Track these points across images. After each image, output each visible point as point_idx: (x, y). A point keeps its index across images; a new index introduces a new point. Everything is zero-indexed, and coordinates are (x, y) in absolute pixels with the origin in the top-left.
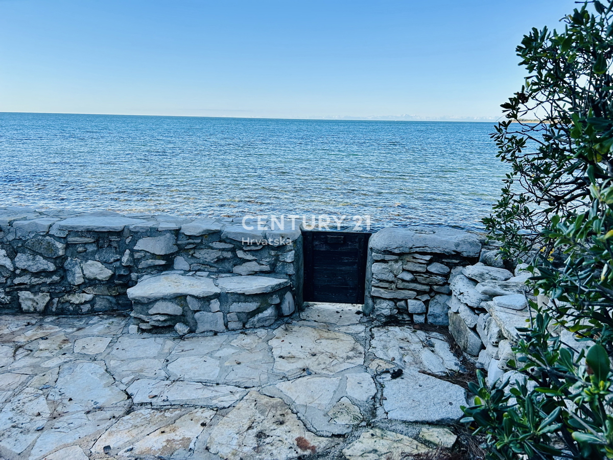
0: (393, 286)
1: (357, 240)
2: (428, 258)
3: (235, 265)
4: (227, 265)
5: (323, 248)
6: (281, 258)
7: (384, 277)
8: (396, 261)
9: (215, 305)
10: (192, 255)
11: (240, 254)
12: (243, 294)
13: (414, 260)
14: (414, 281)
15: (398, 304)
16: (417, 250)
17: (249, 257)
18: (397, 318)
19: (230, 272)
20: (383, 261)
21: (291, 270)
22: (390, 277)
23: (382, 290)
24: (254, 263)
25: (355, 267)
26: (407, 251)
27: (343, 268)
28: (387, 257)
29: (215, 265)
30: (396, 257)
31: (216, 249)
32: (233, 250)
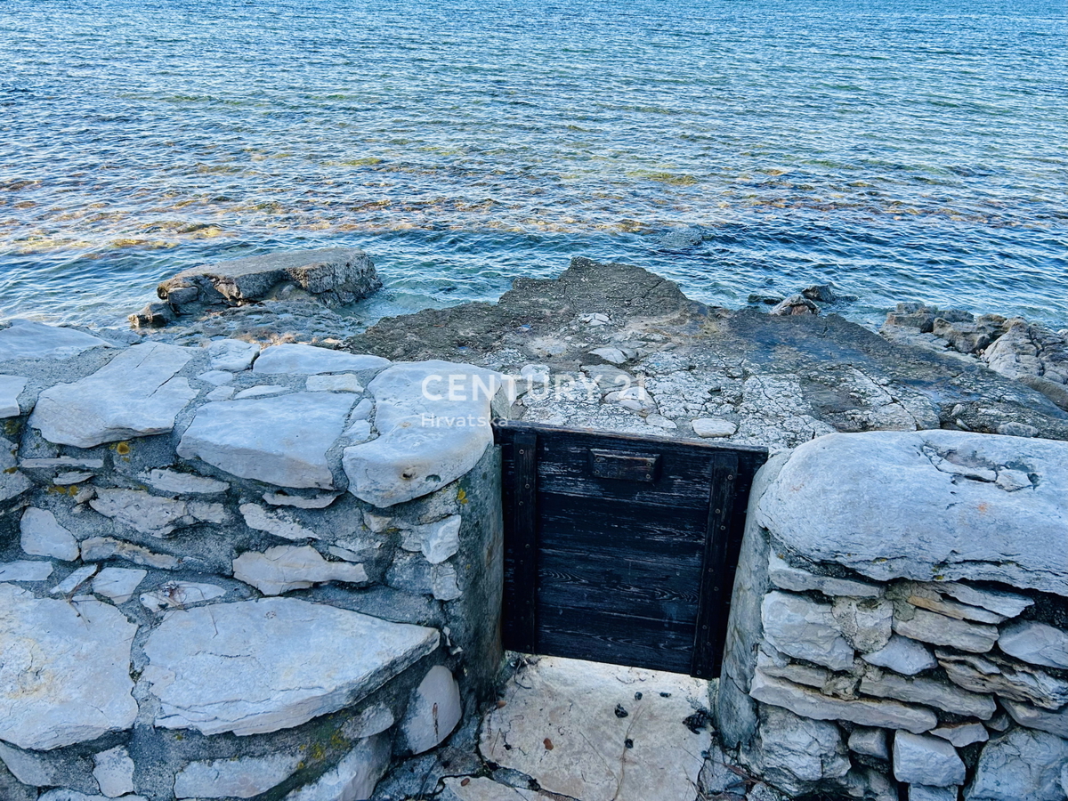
0: (844, 684)
1: (706, 472)
2: (1012, 607)
3: (240, 551)
4: (214, 550)
5: (578, 490)
6: (409, 542)
7: (811, 654)
8: (870, 603)
9: (116, 771)
10: (86, 505)
11: (255, 516)
12: (229, 735)
13: (948, 608)
14: (935, 674)
15: (855, 741)
16: (971, 572)
17: (288, 528)
18: (844, 790)
19: (223, 574)
20: (817, 596)
21: (447, 586)
22: (838, 657)
23: (797, 693)
24: (308, 551)
25: (694, 560)
26: (924, 573)
27: (650, 561)
28: (831, 586)
29: (169, 546)
30: (874, 591)
31: (165, 494)
32: (230, 499)
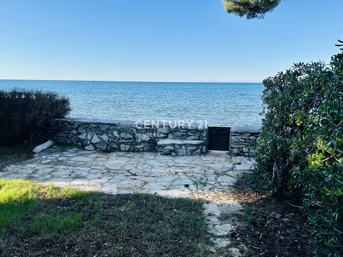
0: (238, 144)
1: (226, 130)
2: (249, 134)
3: (187, 137)
4: (185, 137)
5: (215, 132)
6: (202, 135)
7: (235, 141)
8: (239, 135)
9: (183, 147)
10: (174, 134)
11: (189, 133)
12: (192, 144)
13: (245, 135)
14: (245, 142)
15: (240, 149)
16: (246, 132)
17: (192, 134)
18: (239, 154)
19: (185, 139)
20: (235, 136)
21: (205, 139)
22: (237, 141)
23: (235, 145)
24: (193, 136)
25: (226, 138)
26: (243, 132)
27: (222, 139)
28: (236, 134)
29: (181, 137)
30: (239, 134)
31: (181, 132)
32: (187, 132)
